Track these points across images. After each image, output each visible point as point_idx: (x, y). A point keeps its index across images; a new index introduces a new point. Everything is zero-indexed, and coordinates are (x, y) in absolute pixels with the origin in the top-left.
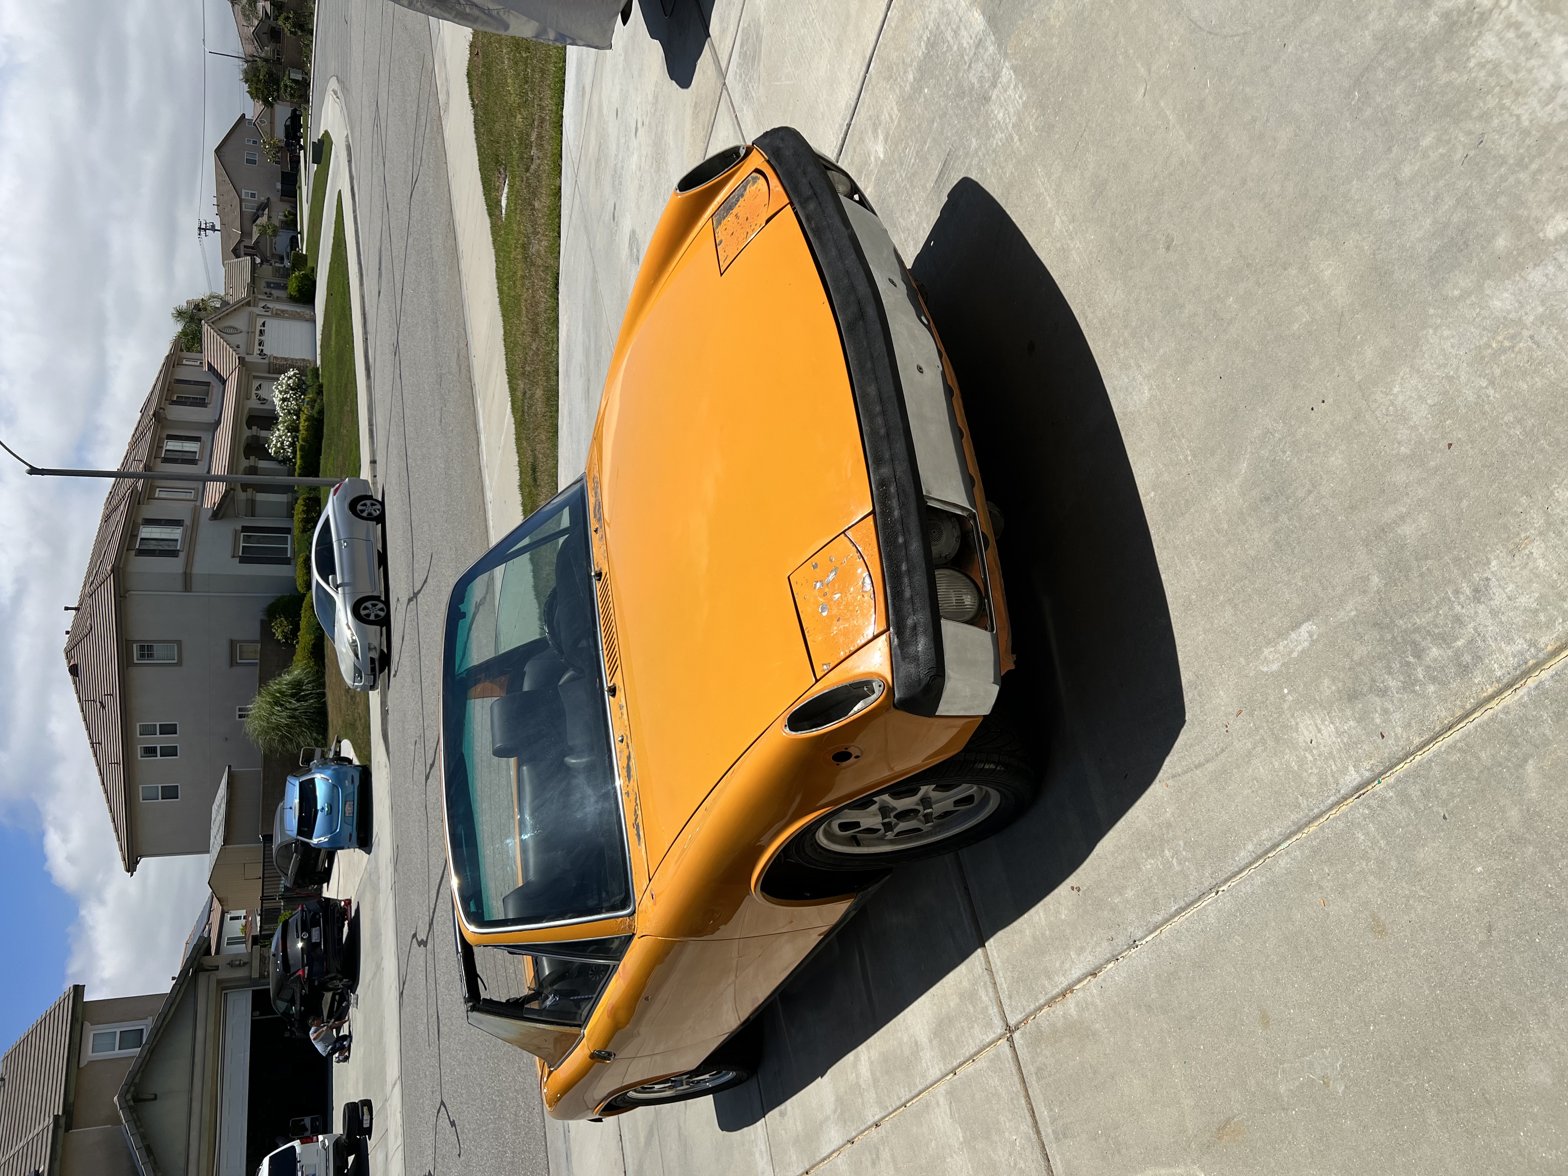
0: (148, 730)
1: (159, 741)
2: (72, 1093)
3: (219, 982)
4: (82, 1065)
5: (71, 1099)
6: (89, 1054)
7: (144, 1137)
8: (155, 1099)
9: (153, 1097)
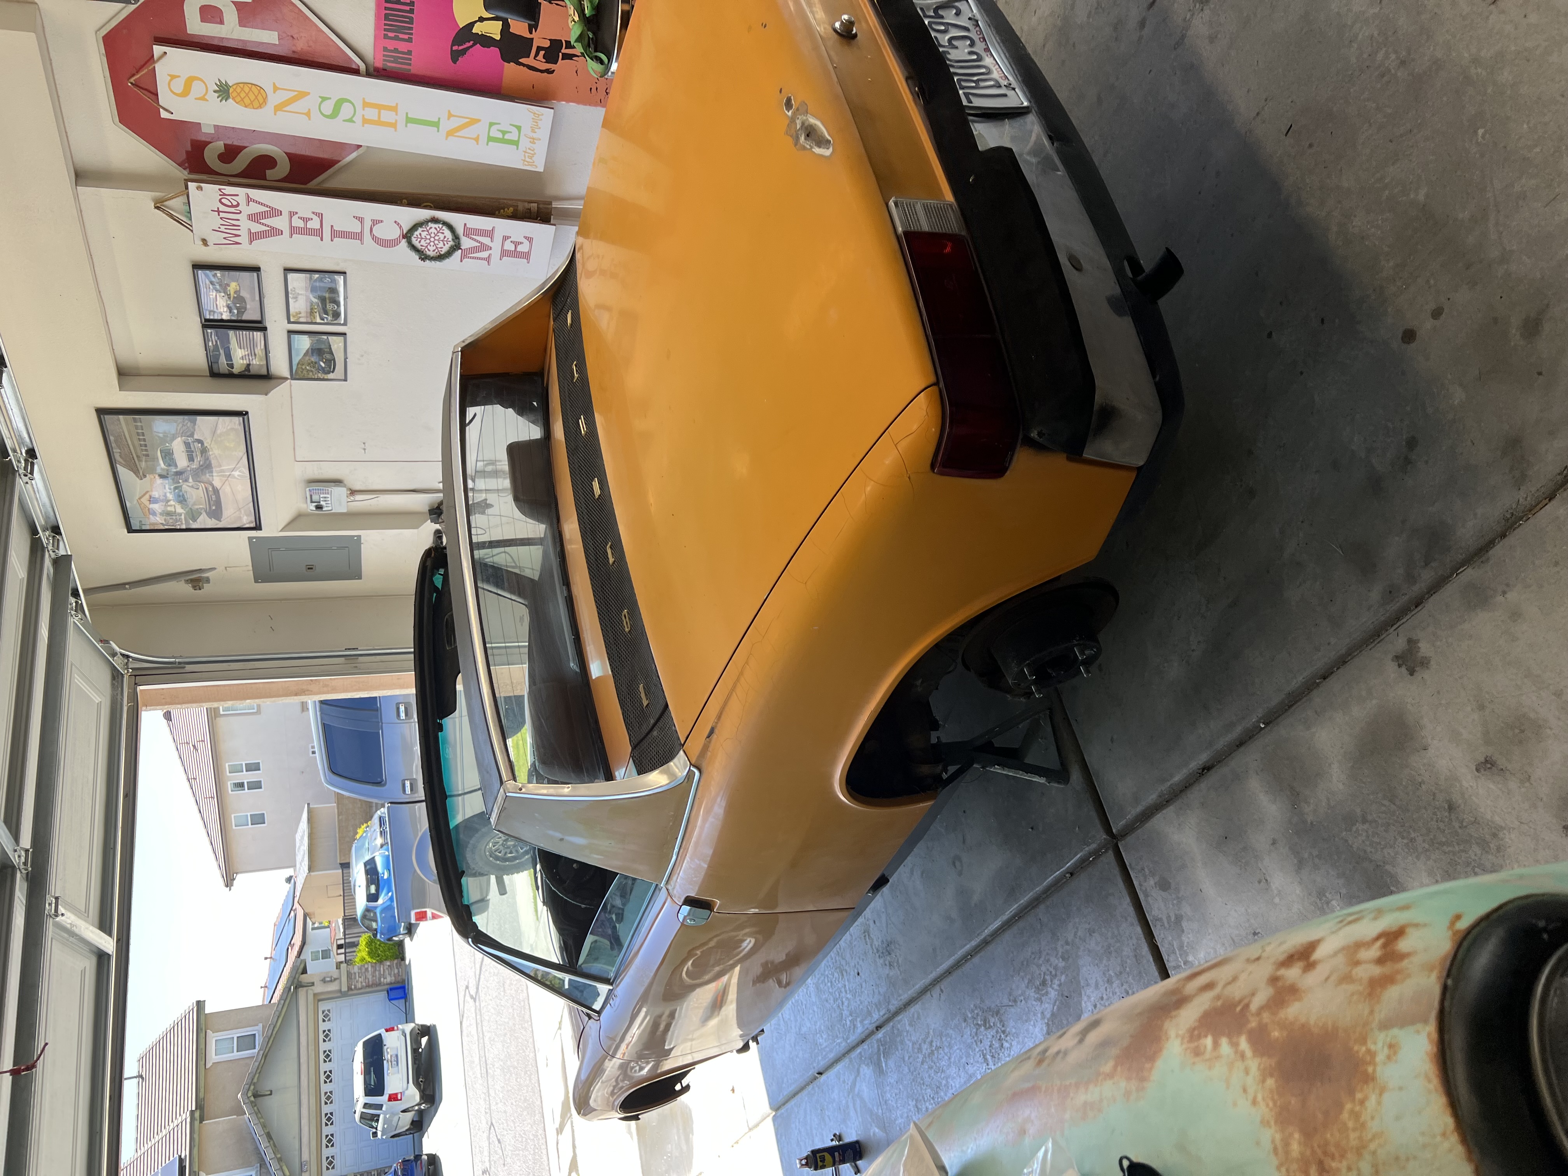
0: (235, 769)
1: (247, 777)
2: (202, 1090)
3: (315, 995)
4: (207, 1067)
5: (201, 1095)
6: (213, 1057)
7: (264, 1126)
8: (271, 1094)
9: (269, 1093)
